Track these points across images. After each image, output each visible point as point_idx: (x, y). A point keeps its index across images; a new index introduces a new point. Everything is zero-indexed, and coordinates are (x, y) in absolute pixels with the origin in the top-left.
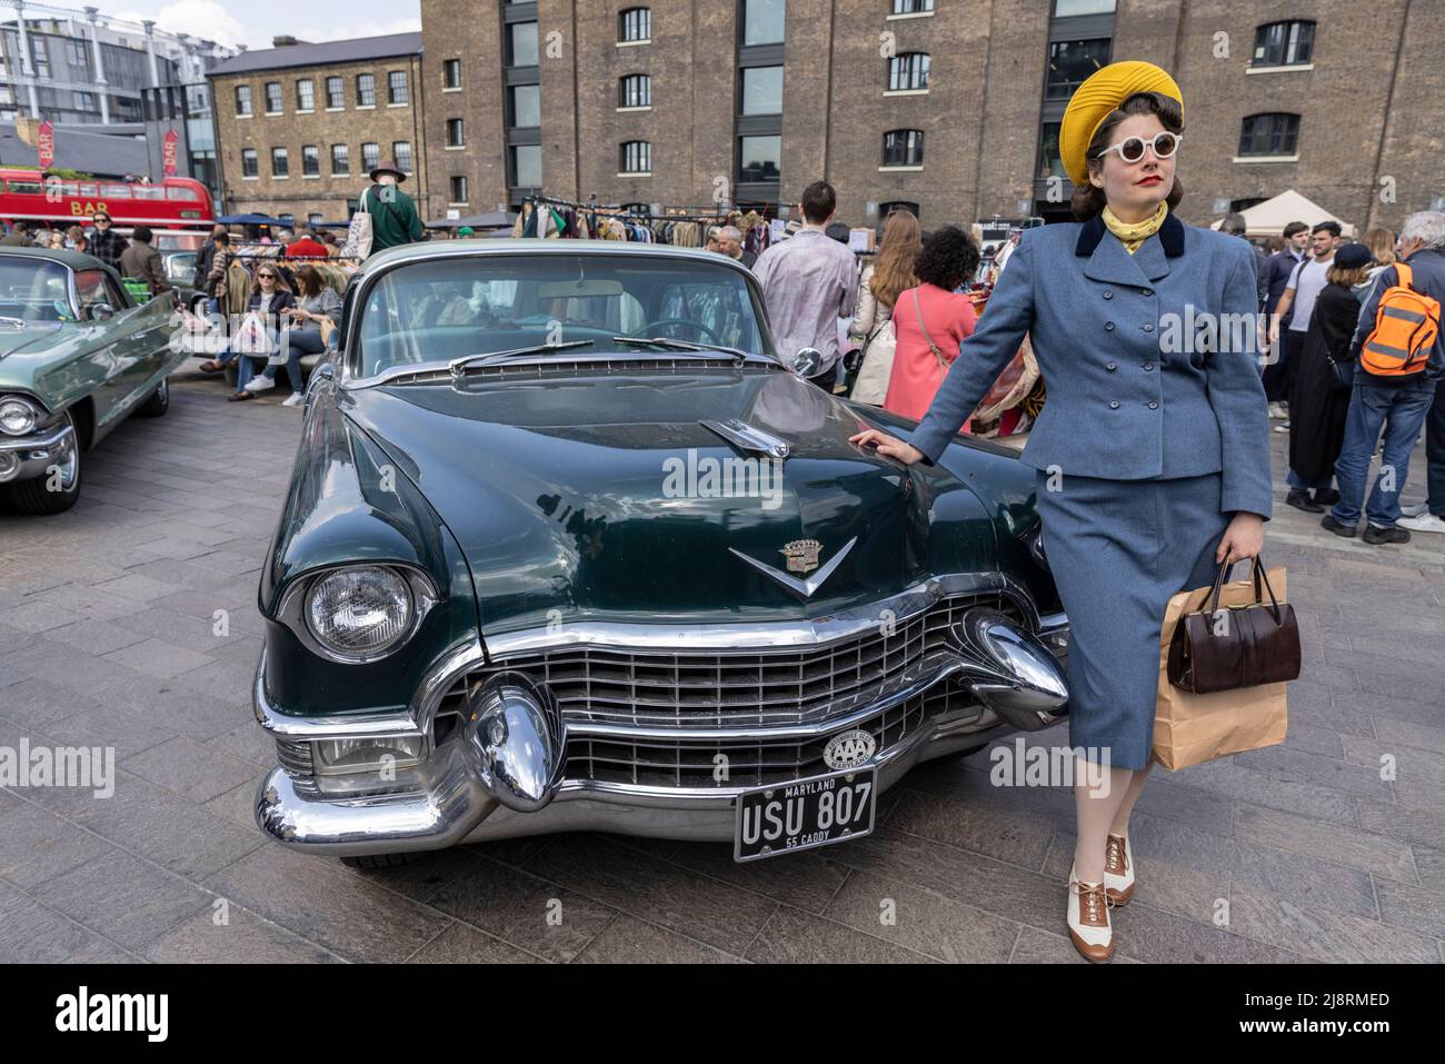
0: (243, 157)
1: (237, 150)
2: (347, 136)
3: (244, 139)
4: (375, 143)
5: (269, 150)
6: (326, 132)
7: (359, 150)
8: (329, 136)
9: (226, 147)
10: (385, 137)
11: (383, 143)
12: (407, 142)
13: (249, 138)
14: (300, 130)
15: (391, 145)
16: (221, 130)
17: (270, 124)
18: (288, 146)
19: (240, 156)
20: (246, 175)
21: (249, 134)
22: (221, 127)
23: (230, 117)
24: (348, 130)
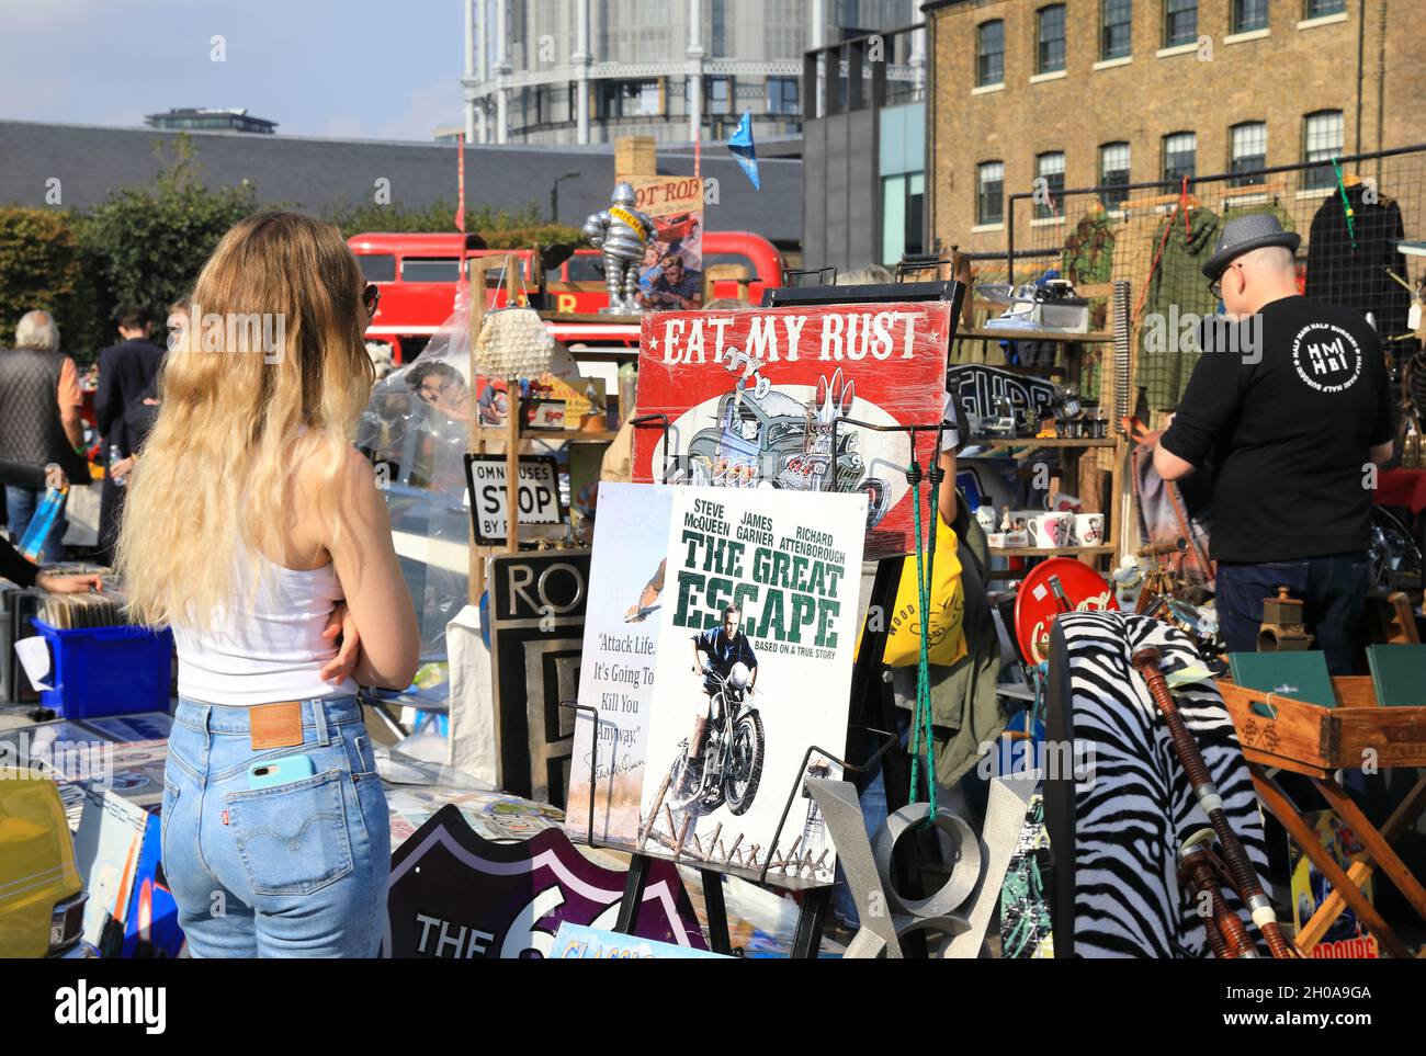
0: (978, 180)
1: (968, 163)
2: (1197, 110)
3: (983, 139)
4: (1261, 123)
5: (1031, 159)
6: (1152, 107)
7: (1223, 141)
8: (1157, 114)
9: (945, 162)
10: (1284, 102)
11: (1277, 120)
12: (1337, 112)
13: (992, 137)
14: (1098, 108)
15: (1298, 120)
16: (941, 124)
17: (1038, 101)
18: (1069, 150)
19: (971, 179)
20: (981, 222)
21: (992, 130)
22: (941, 118)
23: (961, 94)
24: (1201, 98)
